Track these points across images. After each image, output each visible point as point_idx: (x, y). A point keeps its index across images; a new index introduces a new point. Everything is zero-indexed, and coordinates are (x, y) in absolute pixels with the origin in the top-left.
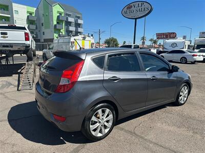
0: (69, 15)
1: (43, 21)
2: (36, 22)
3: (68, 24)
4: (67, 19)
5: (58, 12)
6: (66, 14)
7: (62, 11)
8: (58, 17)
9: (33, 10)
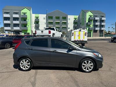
0: (96, 16)
1: (81, 22)
2: (78, 23)
3: (95, 21)
4: (95, 18)
5: (89, 15)
6: (95, 16)
7: (92, 14)
8: (89, 18)
9: (77, 17)
